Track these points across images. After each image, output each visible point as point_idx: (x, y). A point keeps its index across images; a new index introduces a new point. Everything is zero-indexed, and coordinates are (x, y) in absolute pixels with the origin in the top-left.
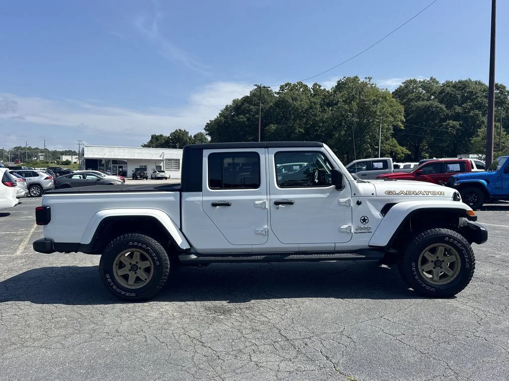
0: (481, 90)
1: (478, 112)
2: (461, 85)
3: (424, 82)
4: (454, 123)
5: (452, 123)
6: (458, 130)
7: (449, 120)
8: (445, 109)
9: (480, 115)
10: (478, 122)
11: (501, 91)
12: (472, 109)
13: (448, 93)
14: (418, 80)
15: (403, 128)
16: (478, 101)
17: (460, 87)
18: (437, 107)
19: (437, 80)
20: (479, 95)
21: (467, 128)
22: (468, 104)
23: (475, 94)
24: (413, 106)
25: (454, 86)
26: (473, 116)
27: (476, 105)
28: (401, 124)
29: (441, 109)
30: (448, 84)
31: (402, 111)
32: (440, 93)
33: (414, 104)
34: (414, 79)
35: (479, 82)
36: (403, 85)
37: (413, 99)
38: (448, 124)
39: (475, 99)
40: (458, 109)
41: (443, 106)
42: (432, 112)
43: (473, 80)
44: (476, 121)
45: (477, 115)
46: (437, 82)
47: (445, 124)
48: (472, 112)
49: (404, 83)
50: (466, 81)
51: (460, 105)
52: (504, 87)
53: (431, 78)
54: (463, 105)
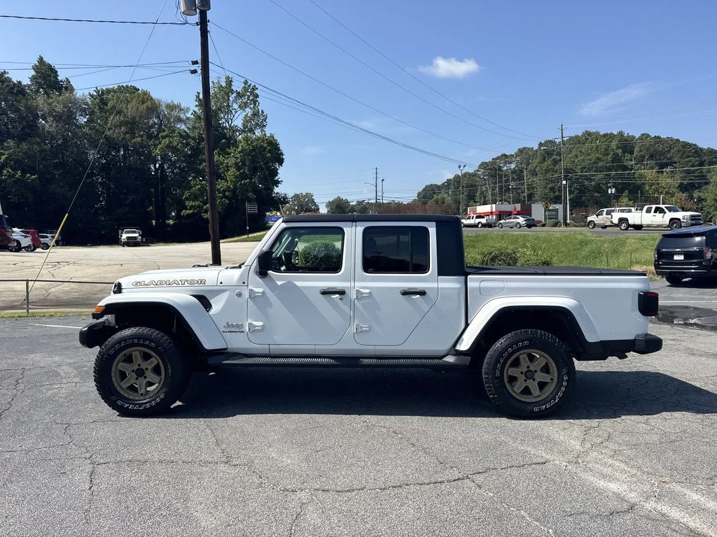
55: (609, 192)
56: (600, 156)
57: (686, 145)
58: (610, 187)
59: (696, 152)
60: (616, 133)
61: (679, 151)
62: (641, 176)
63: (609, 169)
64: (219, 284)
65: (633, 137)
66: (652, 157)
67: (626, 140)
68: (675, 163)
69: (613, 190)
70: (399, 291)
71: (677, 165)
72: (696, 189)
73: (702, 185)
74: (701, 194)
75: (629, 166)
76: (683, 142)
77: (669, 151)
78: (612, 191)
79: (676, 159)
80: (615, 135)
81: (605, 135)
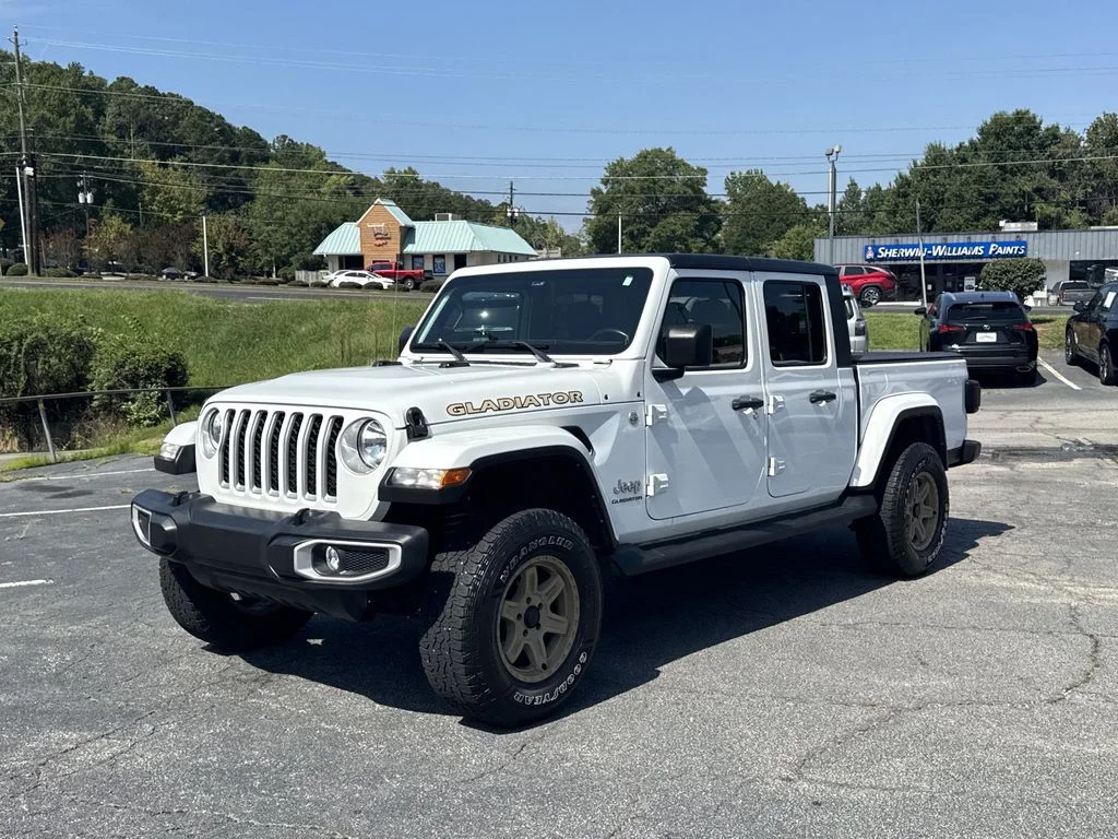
55: (81, 201)
56: (49, 115)
57: (205, 114)
58: (81, 189)
59: (222, 132)
60: (65, 67)
61: (194, 125)
62: (136, 172)
63: (70, 148)
64: (603, 400)
65: (102, 83)
66: (141, 130)
67: (87, 86)
68: (190, 149)
69: (89, 198)
70: (807, 395)
71: (192, 154)
72: (231, 208)
73: (240, 200)
74: (239, 219)
75: (110, 146)
76: (200, 108)
77: (175, 124)
78: (86, 198)
79: (190, 141)
80: (61, 71)
81: (41, 68)
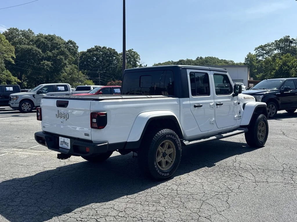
0: (62, 43)
1: (62, 57)
2: (50, 38)
3: (24, 31)
4: (48, 62)
5: (46, 62)
6: (50, 67)
7: (44, 61)
8: (41, 53)
9: (64, 59)
10: (63, 64)
11: (74, 45)
12: (58, 55)
13: (42, 42)
14: (20, 29)
15: (14, 63)
16: (62, 50)
17: (50, 39)
18: (36, 51)
19: (33, 31)
20: (62, 46)
21: (56, 66)
22: (55, 51)
23: (59, 45)
24: (18, 47)
25: (46, 38)
26: (59, 60)
27: (60, 52)
28: (12, 60)
29: (39, 52)
30: (40, 36)
31: (13, 50)
32: (37, 41)
33: (19, 46)
34: (16, 28)
35: (60, 37)
36: (8, 31)
37: (17, 42)
38: (44, 63)
39: (59, 48)
40: (50, 54)
41: (40, 51)
42: (33, 53)
43: (57, 35)
44: (61, 63)
45: (61, 59)
46: (33, 33)
47: (42, 62)
48: (59, 56)
49: (9, 30)
50: (53, 36)
51: (51, 51)
52: (75, 44)
53: (29, 30)
54: (52, 51)
